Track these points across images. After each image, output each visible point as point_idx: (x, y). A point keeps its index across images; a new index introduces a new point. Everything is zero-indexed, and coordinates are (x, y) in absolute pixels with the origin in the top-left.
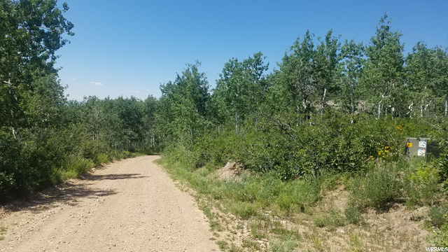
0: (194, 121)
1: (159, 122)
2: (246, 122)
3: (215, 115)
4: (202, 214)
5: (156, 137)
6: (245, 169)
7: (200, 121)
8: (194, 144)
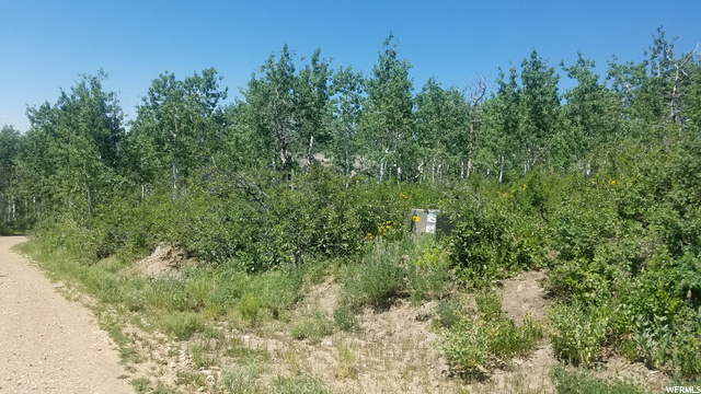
0: (94, 175)
1: (23, 177)
2: (190, 180)
4: (105, 337)
5: (17, 202)
6: (189, 257)
8: (95, 216)
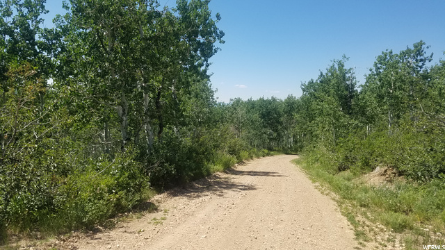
0: (337, 120)
1: (298, 122)
2: (401, 121)
3: (363, 114)
4: (345, 221)
5: (294, 136)
6: (400, 175)
7: (345, 120)
8: (337, 145)
